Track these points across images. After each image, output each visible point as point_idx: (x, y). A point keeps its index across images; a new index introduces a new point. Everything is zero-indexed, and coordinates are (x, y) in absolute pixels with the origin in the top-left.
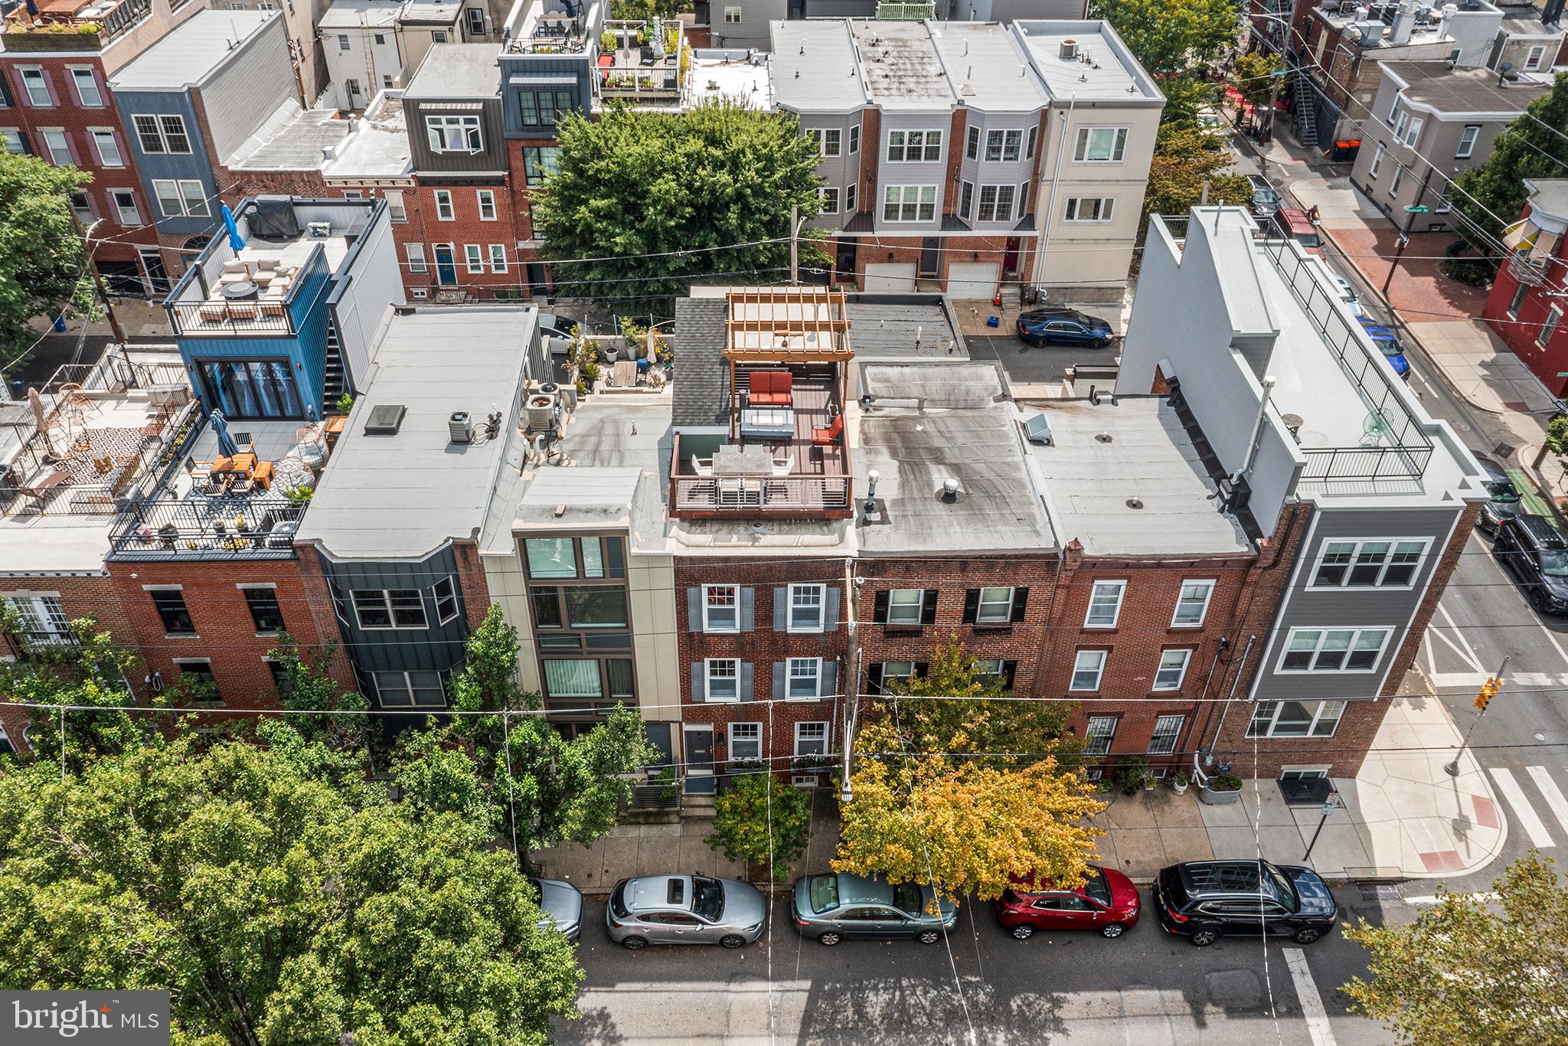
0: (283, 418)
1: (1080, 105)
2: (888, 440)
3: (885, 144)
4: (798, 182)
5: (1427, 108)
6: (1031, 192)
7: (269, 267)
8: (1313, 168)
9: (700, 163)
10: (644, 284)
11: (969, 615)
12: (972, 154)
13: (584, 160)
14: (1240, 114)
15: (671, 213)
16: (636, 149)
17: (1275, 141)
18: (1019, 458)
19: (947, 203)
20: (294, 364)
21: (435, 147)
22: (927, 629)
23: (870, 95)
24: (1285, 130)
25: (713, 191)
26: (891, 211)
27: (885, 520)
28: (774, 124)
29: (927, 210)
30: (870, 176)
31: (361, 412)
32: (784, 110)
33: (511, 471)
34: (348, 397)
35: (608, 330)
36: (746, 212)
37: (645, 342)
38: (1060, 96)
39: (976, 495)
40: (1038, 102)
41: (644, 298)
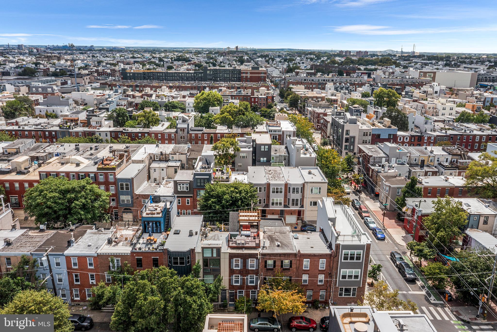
0: (157, 233)
1: (311, 183)
2: (268, 238)
3: (271, 190)
4: (253, 196)
5: (389, 185)
6: (302, 200)
7: (157, 206)
8: (371, 198)
9: (233, 192)
10: (221, 216)
11: (282, 266)
12: (289, 192)
13: (210, 192)
14: (355, 187)
15: (227, 202)
16: (221, 190)
17: (363, 193)
18: (292, 241)
19: (285, 202)
20: (161, 222)
21: (179, 190)
22: (274, 269)
23: (268, 180)
24: (365, 190)
25: (236, 198)
26: (273, 204)
27: (266, 249)
28: (249, 185)
29: (280, 204)
30: (268, 197)
31: (173, 231)
32: (250, 183)
33: (199, 241)
34: (170, 229)
35: (214, 225)
36: (242, 202)
37: (221, 227)
38: (306, 181)
39: (283, 246)
40: (303, 182)
41: (221, 219)
